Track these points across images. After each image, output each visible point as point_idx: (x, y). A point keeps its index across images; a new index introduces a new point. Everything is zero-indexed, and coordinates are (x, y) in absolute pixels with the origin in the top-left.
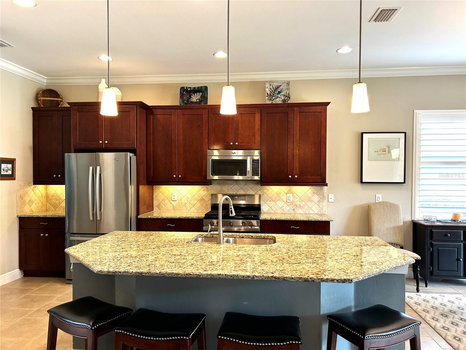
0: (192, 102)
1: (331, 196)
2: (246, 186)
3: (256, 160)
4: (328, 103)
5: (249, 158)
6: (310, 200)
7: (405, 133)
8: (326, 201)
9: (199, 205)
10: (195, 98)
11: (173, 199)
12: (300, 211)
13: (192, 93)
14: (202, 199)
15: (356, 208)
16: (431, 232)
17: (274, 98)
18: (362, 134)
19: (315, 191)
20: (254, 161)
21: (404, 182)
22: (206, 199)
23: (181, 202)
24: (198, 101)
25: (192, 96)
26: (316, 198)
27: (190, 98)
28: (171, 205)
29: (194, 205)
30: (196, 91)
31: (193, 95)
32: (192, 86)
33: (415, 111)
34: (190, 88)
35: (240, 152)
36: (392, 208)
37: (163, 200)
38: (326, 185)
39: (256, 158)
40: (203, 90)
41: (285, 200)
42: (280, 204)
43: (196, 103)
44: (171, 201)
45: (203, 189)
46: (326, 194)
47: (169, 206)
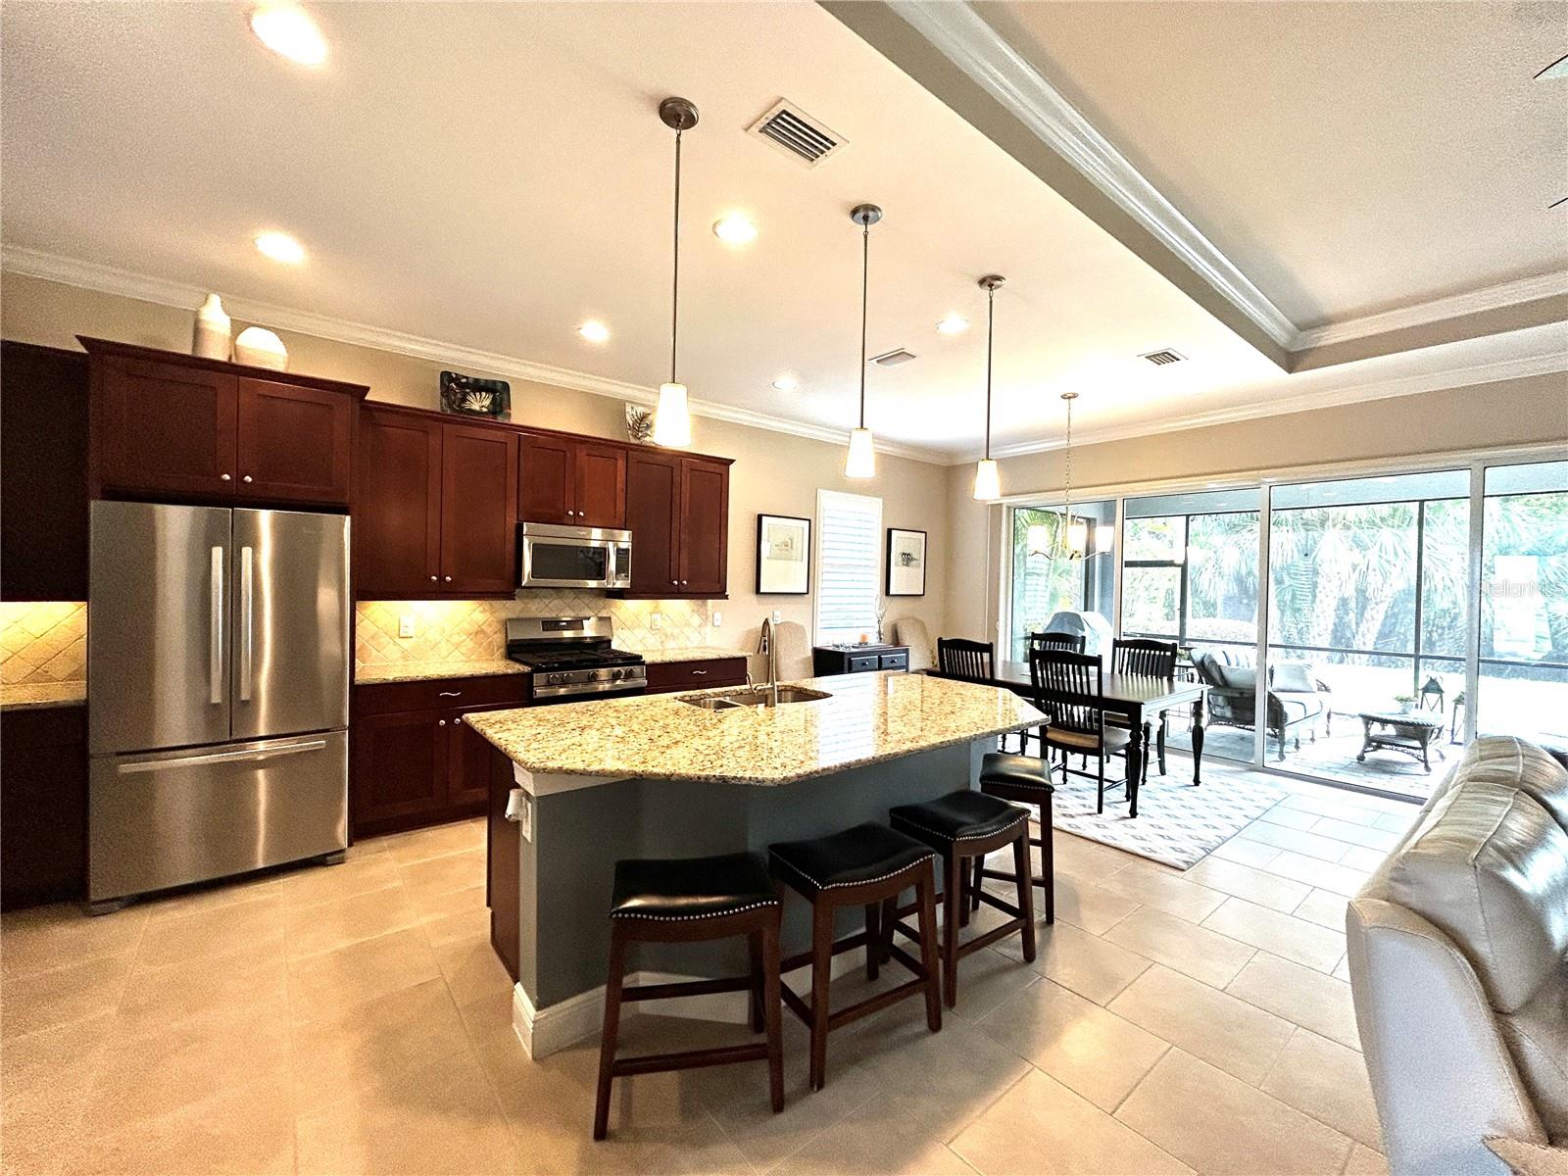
0: (469, 410)
1: (718, 616)
2: (577, 602)
3: (623, 550)
4: (732, 461)
5: (611, 544)
6: (688, 625)
7: (810, 520)
8: (710, 624)
9: (471, 644)
10: (479, 403)
11: (402, 634)
12: (670, 644)
13: (468, 390)
14: (480, 632)
15: (750, 631)
16: (850, 661)
17: (640, 434)
18: (760, 517)
19: (696, 609)
20: (619, 551)
21: (808, 593)
22: (489, 630)
23: (426, 640)
24: (485, 410)
25: (469, 398)
26: (696, 620)
27: (464, 399)
28: (397, 648)
29: (457, 646)
30: (479, 386)
31: (472, 394)
32: (473, 375)
33: (819, 490)
34: (467, 378)
35: (597, 534)
36: (798, 630)
37: (373, 637)
38: (726, 597)
39: (624, 546)
40: (498, 391)
41: (648, 626)
42: (640, 633)
43: (480, 413)
44: (398, 640)
45: (481, 608)
46: (710, 613)
47: (392, 651)
